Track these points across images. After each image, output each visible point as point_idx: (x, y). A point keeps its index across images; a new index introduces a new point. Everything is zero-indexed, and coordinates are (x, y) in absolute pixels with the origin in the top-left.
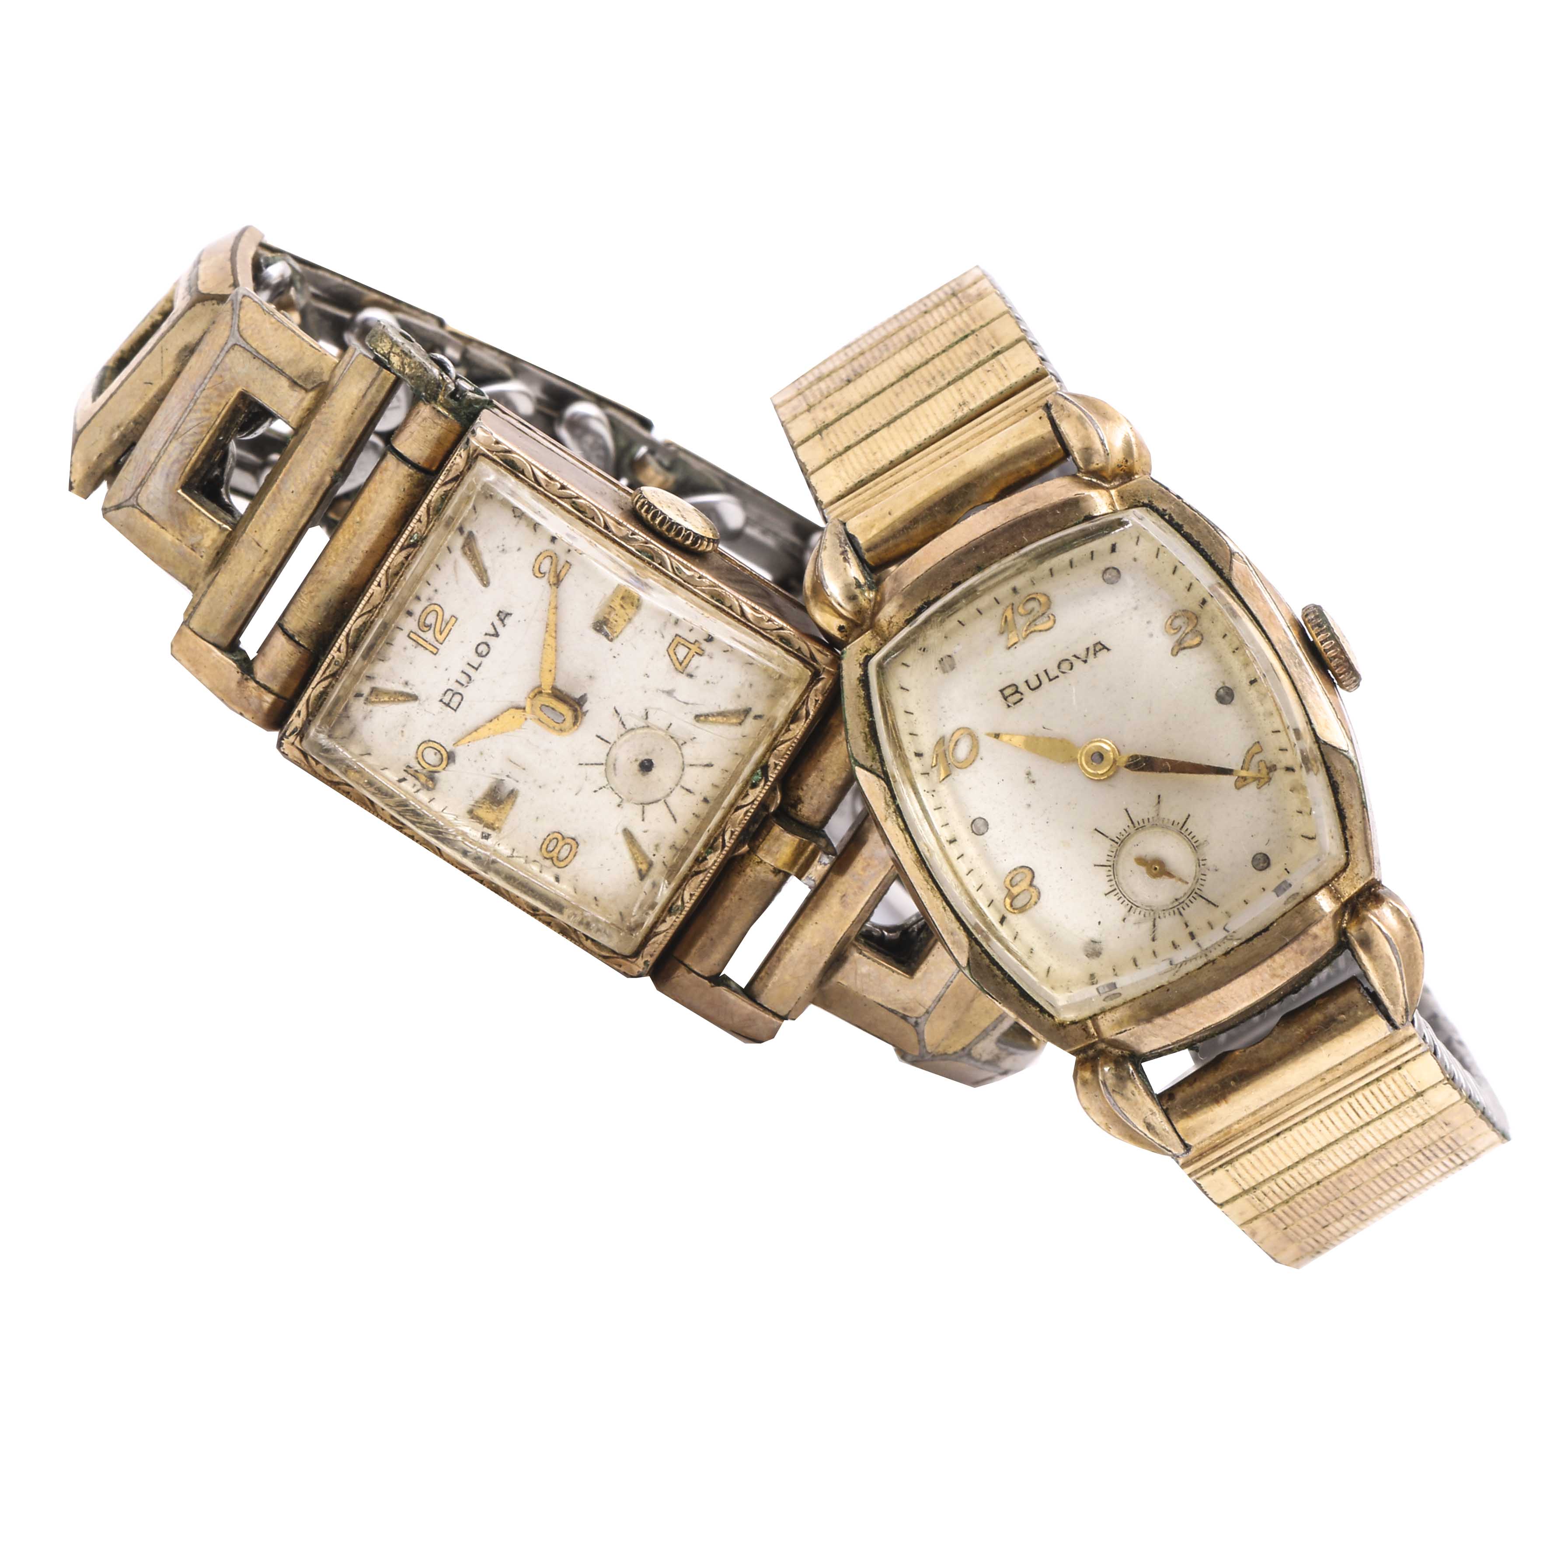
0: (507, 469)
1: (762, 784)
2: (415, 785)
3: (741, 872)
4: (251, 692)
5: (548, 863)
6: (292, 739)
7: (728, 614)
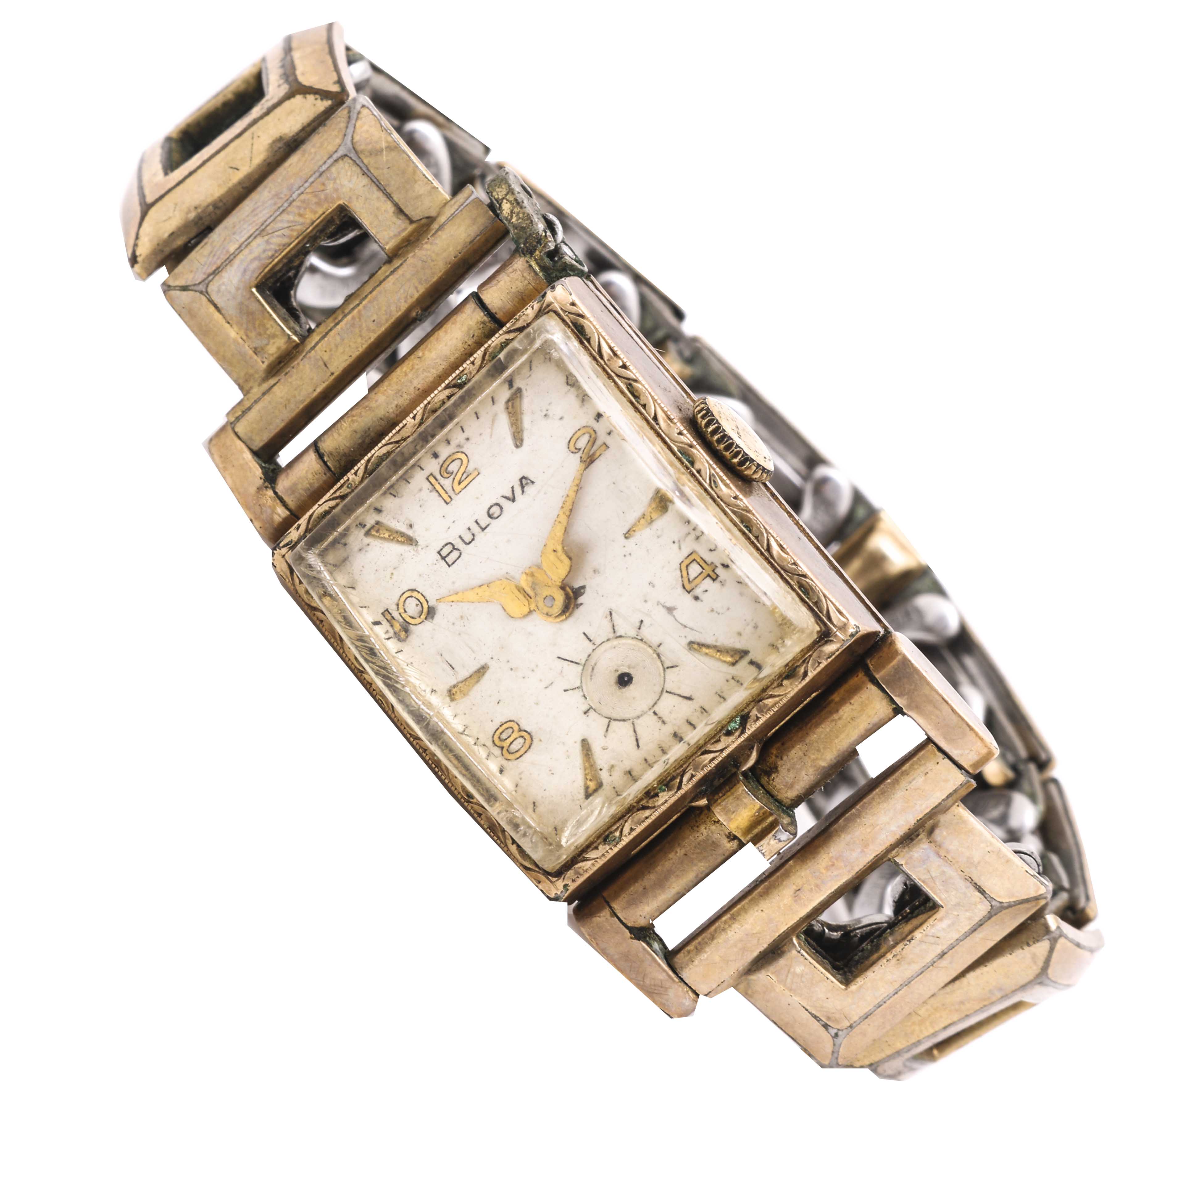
0: (575, 333)
1: (737, 734)
2: (387, 632)
3: (694, 827)
4: (267, 500)
5: (497, 751)
6: (284, 550)
7: (752, 543)
